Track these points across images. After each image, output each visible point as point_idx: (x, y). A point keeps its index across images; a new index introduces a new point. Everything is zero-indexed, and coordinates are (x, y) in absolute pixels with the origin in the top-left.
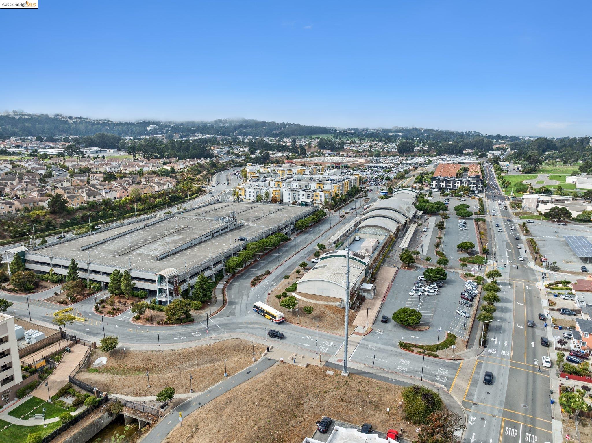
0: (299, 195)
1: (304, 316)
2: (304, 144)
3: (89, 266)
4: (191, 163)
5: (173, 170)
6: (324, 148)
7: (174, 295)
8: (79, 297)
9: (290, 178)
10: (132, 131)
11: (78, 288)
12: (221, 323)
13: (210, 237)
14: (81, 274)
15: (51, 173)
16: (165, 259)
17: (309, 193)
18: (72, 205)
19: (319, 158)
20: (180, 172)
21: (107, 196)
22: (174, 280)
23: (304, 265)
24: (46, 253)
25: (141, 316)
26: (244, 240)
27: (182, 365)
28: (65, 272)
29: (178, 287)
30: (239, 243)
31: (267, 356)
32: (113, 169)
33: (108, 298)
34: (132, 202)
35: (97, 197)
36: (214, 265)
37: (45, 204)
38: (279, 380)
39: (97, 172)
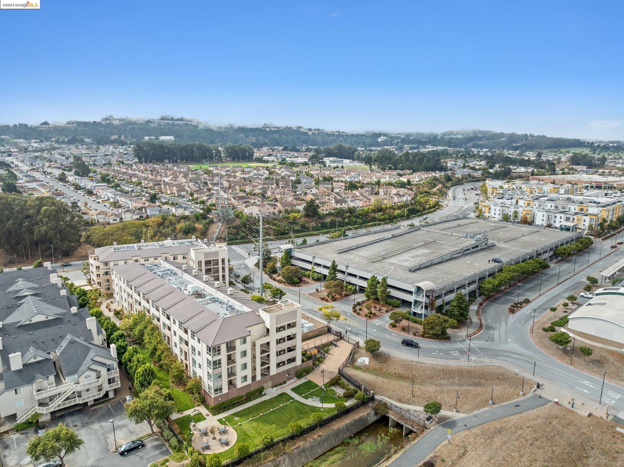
0: (556, 217)
1: (578, 357)
2: (551, 159)
3: (347, 269)
4: (426, 176)
5: (409, 183)
6: (578, 164)
7: (429, 309)
8: (337, 296)
9: (542, 197)
10: (363, 143)
11: (338, 288)
12: (480, 346)
13: (460, 254)
14: (339, 276)
15: (299, 180)
16: (418, 272)
17: (568, 216)
18: (323, 210)
19: (573, 175)
20: (416, 185)
21: (352, 205)
22: (431, 294)
23: (572, 298)
24: (308, 252)
25: (397, 324)
26: (499, 262)
27: (442, 382)
28: (326, 272)
29: (433, 301)
30: (493, 265)
31: (537, 392)
32: (353, 179)
33: (363, 302)
34: (374, 211)
35: (343, 204)
36: (468, 284)
37: (301, 208)
38: (555, 422)
39: (338, 181)
